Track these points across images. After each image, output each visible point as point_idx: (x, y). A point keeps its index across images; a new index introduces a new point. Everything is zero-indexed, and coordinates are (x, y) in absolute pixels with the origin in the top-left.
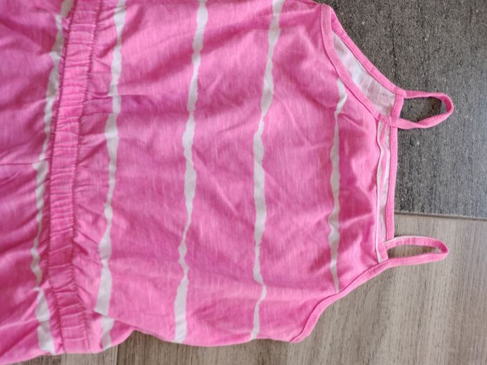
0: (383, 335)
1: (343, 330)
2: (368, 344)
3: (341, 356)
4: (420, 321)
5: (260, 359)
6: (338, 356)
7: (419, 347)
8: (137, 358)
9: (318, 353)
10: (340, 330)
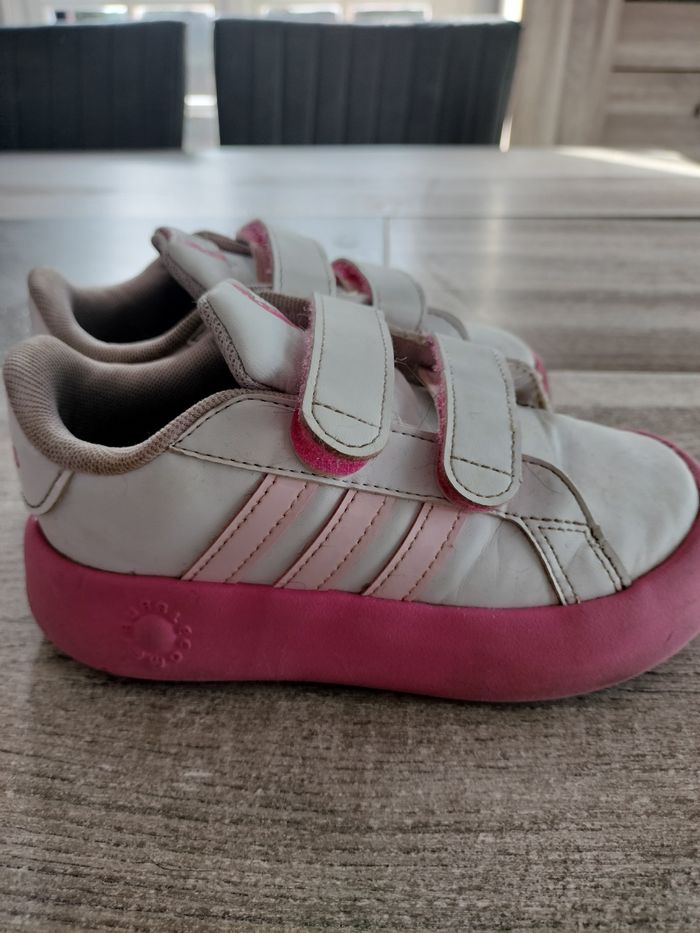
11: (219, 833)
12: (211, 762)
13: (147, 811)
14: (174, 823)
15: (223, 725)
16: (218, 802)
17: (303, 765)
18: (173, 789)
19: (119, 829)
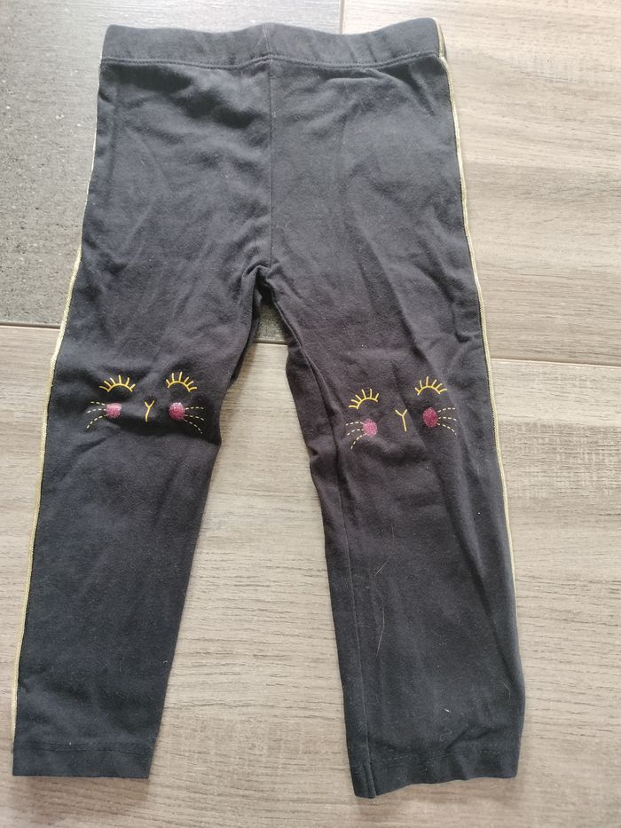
0: (490, 57)
1: (485, 103)
2: (502, 73)
3: (518, 105)
4: (472, 15)
5: (523, 196)
6: (517, 107)
7: (505, 16)
8: (523, 338)
9: (515, 130)
10: (486, 106)
11: (212, 801)
12: (205, 761)
13: (179, 788)
14: (192, 795)
15: (210, 739)
16: (211, 785)
17: (249, 765)
18: (190, 777)
19: (169, 798)
